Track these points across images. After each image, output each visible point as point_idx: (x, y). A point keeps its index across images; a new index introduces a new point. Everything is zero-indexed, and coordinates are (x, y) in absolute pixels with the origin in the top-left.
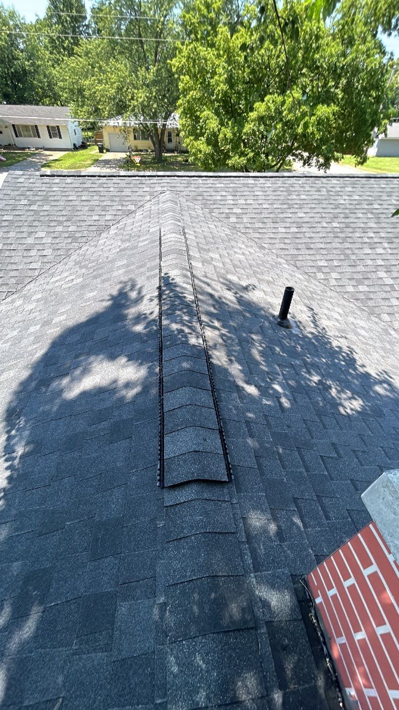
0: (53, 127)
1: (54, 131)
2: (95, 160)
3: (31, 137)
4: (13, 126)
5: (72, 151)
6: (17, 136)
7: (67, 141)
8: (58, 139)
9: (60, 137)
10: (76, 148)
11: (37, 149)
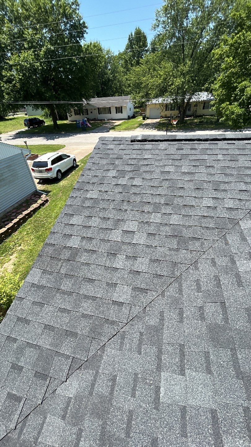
0: (119, 108)
1: (119, 110)
2: (140, 124)
3: (106, 113)
4: (98, 108)
5: (127, 120)
6: (99, 114)
7: (125, 115)
8: (120, 114)
9: (122, 113)
10: (129, 118)
11: (108, 120)
